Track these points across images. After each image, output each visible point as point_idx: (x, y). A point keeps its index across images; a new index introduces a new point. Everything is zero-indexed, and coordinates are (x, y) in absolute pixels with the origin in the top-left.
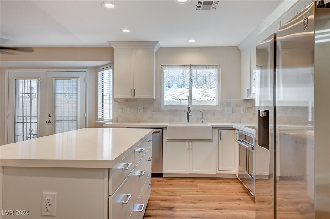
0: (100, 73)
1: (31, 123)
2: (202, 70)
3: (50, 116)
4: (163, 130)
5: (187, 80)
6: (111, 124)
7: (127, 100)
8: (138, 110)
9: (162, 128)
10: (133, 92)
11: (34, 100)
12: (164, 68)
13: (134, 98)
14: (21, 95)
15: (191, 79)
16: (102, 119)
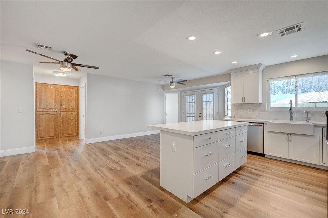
0: (226, 89)
1: (192, 117)
2: (309, 78)
3: (200, 114)
4: (265, 125)
5: (292, 87)
6: (231, 119)
7: (241, 104)
8: (249, 111)
9: (264, 124)
10: (244, 99)
11: (194, 106)
12: (270, 80)
13: (244, 103)
14: (188, 103)
15: (296, 86)
16: (227, 115)
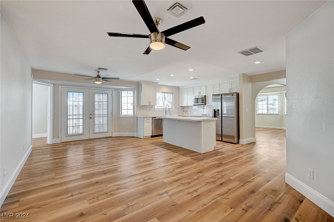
1: (79, 119)
3: (91, 114)
10: (150, 102)
16: (121, 115)
